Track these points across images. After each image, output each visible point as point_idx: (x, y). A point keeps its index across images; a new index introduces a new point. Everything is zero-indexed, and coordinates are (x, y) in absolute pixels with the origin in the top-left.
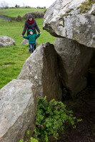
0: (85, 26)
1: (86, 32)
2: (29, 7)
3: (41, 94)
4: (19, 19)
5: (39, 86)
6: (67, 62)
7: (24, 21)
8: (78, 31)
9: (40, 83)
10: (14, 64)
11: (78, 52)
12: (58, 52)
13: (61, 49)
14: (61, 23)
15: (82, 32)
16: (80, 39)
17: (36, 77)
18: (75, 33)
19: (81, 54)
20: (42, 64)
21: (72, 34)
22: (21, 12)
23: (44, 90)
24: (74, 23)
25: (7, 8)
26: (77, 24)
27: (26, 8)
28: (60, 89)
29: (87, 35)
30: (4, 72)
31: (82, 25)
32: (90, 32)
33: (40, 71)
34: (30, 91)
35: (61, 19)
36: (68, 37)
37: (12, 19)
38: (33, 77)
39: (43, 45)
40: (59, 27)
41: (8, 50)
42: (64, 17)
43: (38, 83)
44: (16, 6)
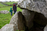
0: (30, 4)
1: (30, 6)
2: (14, 2)
3: (18, 29)
4: (11, 5)
5: (17, 26)
6: (26, 18)
7: (13, 6)
8: (28, 6)
9: (17, 25)
10: (9, 19)
11: (30, 14)
12: (23, 14)
13: (24, 14)
14: (22, 3)
15: (29, 6)
16: (29, 8)
17: (15, 23)
18: (27, 6)
19: (31, 15)
20: (17, 18)
21: (26, 7)
22: (12, 3)
23: (18, 27)
24: (26, 3)
25: (7, 2)
26: (28, 3)
27: (13, 2)
28: (24, 27)
29: (31, 7)
30: (5, 22)
31: (29, 3)
32: (32, 6)
33: (17, 21)
34: (13, 28)
35: (22, 2)
36: (25, 8)
37: (9, 5)
38: (14, 23)
39: (18, 12)
40: (22, 5)
41: (7, 15)
42: (23, 2)
43: (16, 25)
44: (10, 1)
